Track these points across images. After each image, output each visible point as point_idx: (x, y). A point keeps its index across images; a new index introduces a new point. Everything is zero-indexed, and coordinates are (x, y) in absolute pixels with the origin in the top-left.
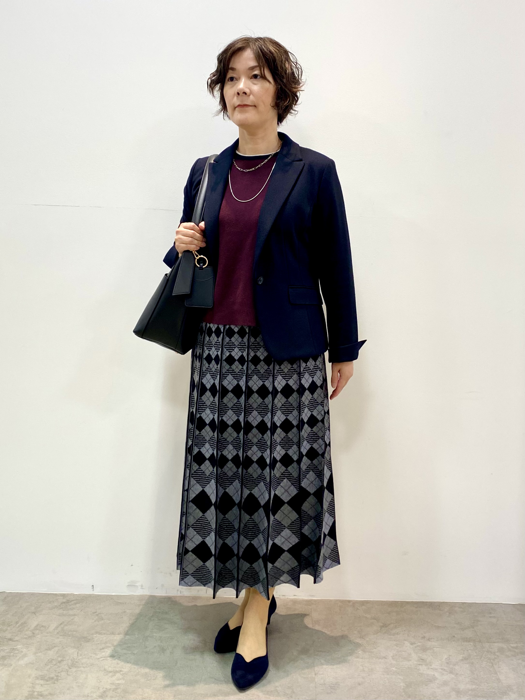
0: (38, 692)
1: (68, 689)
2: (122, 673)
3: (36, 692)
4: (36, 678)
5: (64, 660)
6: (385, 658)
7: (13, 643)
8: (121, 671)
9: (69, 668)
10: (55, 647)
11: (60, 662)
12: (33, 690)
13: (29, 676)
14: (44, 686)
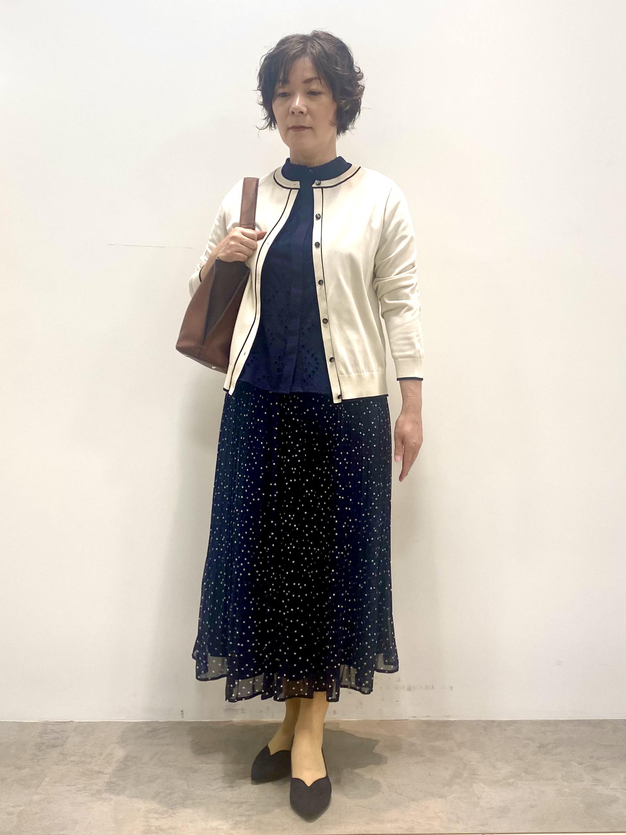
0: (156, 826)
1: (191, 822)
2: (248, 803)
3: (153, 827)
4: (146, 812)
5: (174, 793)
6: (553, 779)
7: (105, 775)
8: (247, 802)
9: (183, 800)
10: (157, 779)
11: (170, 794)
12: (148, 825)
13: (139, 810)
14: (161, 820)
